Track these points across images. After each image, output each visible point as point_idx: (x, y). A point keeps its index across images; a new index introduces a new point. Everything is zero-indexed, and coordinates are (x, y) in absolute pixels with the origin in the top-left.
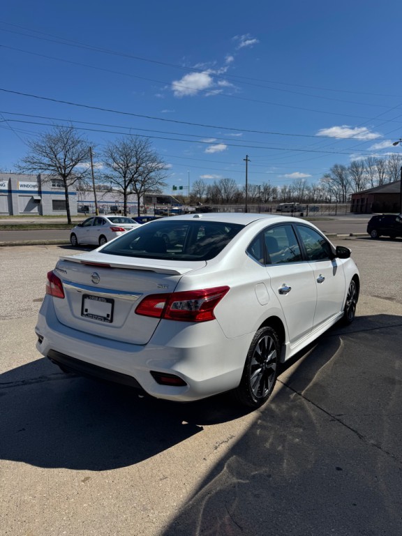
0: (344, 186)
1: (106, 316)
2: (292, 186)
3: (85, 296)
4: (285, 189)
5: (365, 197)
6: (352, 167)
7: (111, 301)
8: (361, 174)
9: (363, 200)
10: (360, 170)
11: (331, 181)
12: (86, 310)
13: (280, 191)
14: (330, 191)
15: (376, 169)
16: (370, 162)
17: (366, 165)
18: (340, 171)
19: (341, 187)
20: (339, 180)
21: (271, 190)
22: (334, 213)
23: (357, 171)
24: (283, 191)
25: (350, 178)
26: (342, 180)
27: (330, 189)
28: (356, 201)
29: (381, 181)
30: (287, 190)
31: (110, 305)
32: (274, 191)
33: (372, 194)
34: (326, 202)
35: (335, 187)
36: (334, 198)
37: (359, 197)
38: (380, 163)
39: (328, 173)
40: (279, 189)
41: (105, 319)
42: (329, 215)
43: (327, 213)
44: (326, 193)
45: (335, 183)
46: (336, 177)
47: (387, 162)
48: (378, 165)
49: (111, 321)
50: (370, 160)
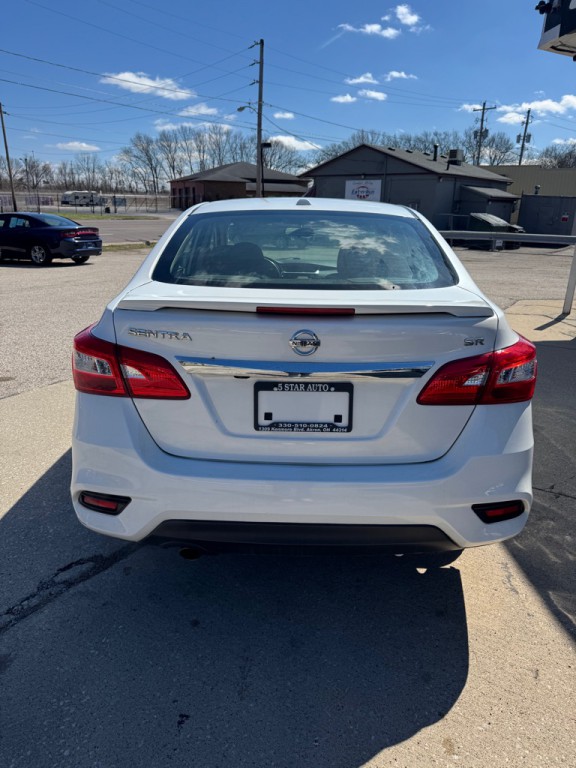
0: (154, 169)
1: (331, 419)
2: (74, 163)
3: (261, 386)
4: (65, 168)
5: (191, 186)
6: (162, 140)
7: (346, 387)
8: (175, 151)
9: (187, 190)
10: (173, 145)
11: (134, 159)
12: (268, 416)
13: (57, 171)
14: (134, 175)
15: (194, 145)
16: (185, 133)
17: (180, 138)
18: (145, 145)
19: (149, 170)
20: (145, 158)
21: (40, 167)
22: (153, 209)
23: (169, 146)
24: (61, 172)
25: (160, 156)
26: (150, 160)
27: (134, 173)
28: (177, 191)
29: (202, 163)
30: (68, 171)
31: (345, 395)
32: (46, 170)
33: (200, 182)
34: (132, 192)
35: (140, 169)
36: (141, 186)
37: (181, 186)
38: (198, 136)
39: (127, 146)
40: (55, 168)
41: (332, 427)
42: (148, 211)
43: (144, 208)
44: (130, 178)
45: (140, 162)
46: (139, 154)
47: (207, 136)
48: (196, 140)
49: (349, 428)
50: (184, 130)
